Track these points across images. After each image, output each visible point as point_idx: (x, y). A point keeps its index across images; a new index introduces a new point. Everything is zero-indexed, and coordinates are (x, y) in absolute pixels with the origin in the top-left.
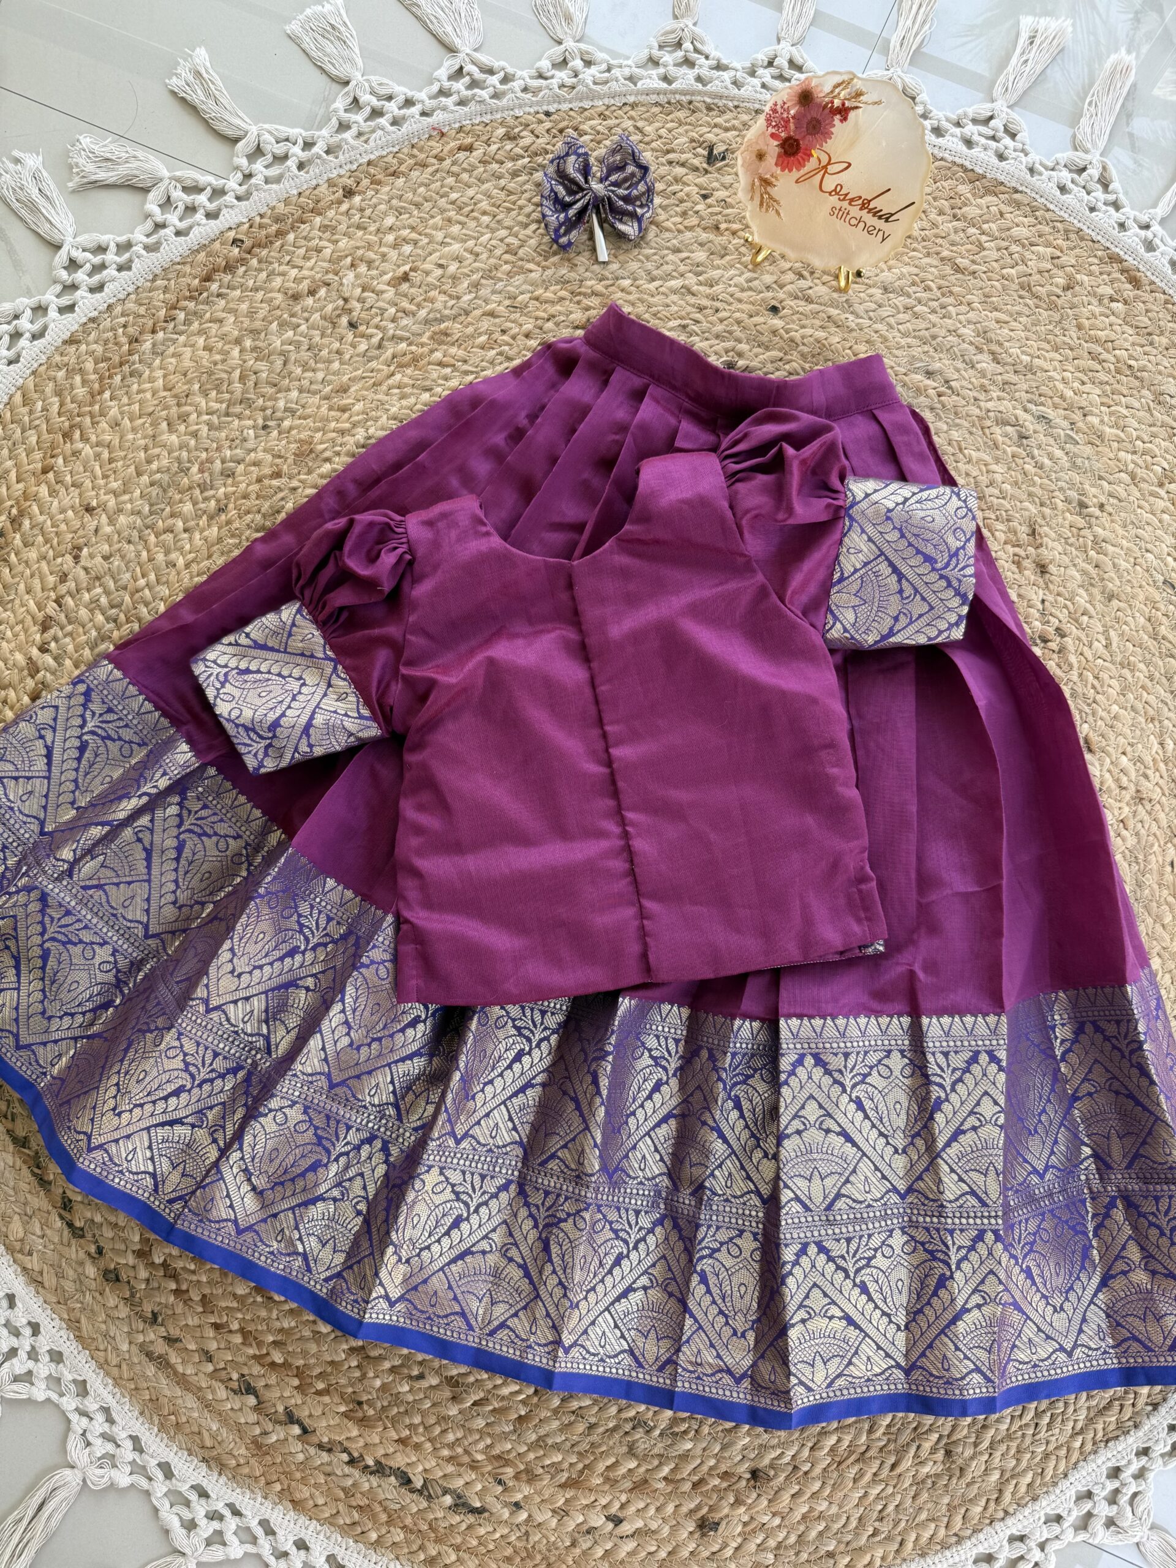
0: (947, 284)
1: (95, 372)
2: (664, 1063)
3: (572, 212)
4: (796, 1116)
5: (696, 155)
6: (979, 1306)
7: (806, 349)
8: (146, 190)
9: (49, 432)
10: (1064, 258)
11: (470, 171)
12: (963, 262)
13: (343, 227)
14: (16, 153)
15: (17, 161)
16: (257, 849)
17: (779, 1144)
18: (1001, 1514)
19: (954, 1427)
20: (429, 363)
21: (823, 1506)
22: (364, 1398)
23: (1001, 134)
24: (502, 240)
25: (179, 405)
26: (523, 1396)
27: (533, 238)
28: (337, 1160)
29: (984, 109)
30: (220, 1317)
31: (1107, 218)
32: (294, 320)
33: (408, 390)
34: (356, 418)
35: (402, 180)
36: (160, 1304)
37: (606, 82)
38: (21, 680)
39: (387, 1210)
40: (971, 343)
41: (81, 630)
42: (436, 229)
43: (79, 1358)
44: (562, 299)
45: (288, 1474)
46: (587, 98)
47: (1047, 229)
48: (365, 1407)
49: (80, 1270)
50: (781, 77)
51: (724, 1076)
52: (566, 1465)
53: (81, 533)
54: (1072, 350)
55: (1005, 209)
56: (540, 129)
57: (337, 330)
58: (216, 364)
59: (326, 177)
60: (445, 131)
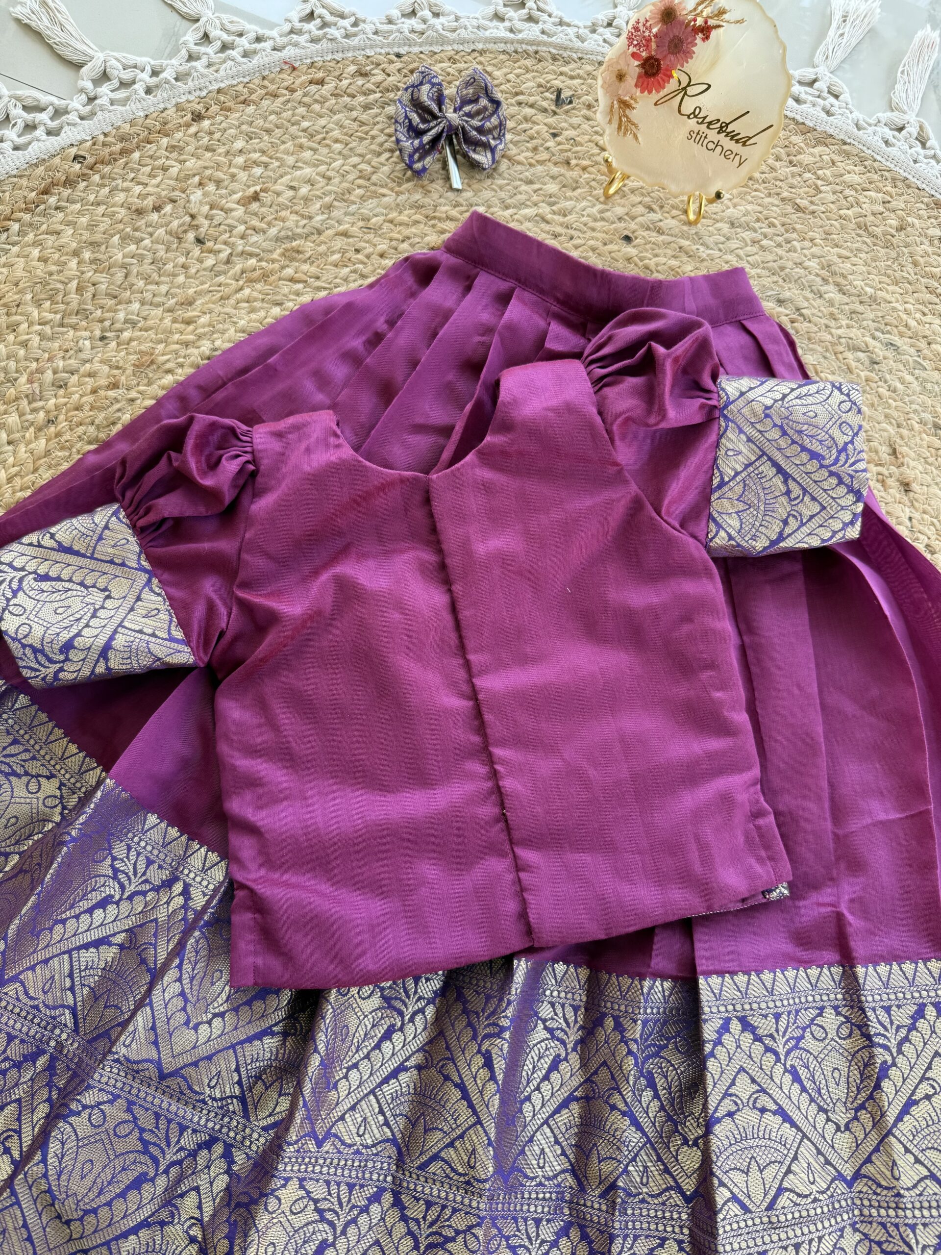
0: (789, 221)
2: (562, 1035)
3: (426, 138)
4: (726, 1095)
5: (545, 99)
10: (894, 203)
11: (322, 102)
12: (803, 203)
13: (190, 149)
20: (280, 279)
23: (825, 94)
24: (354, 166)
27: (386, 165)
29: (808, 73)
32: (137, 234)
33: (257, 304)
34: (201, 330)
35: (252, 108)
37: (454, 31)
40: (817, 275)
42: (287, 153)
44: (417, 222)
46: (437, 43)
47: (876, 177)
51: (634, 1048)
54: (910, 283)
55: (836, 158)
56: (391, 68)
57: (183, 245)
58: (51, 274)
59: (174, 102)
60: (296, 65)
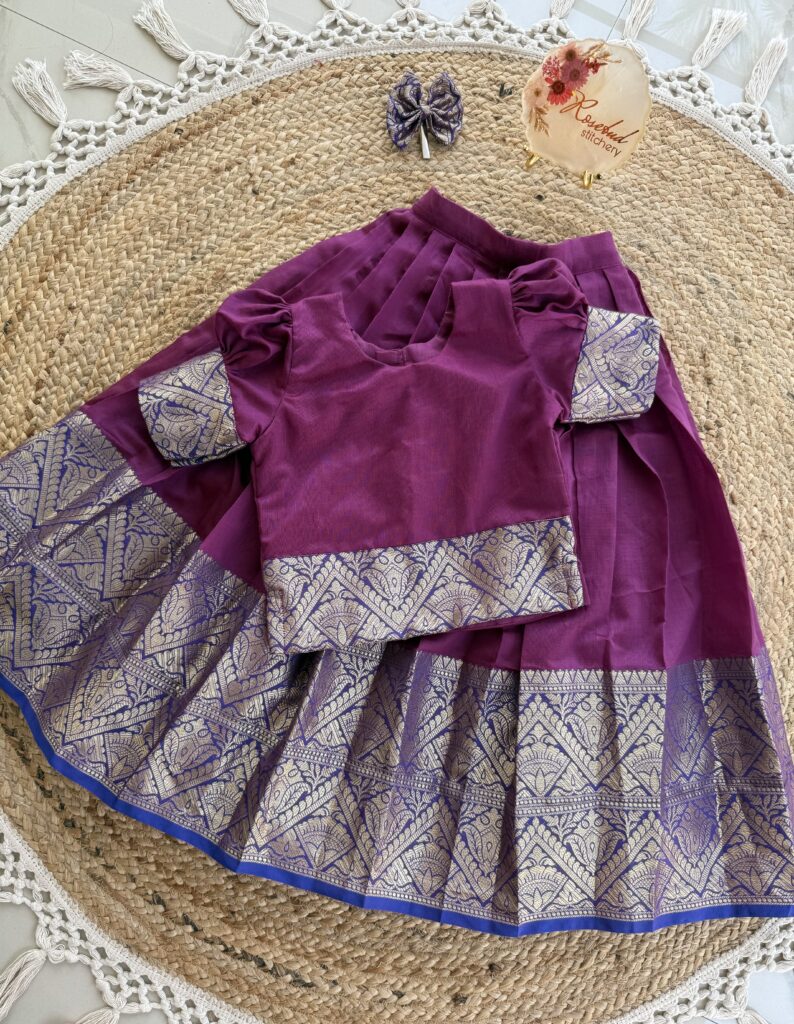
0: (655, 187)
1: (78, 214)
2: (444, 696)
3: (407, 124)
4: (528, 734)
5: (492, 90)
6: (643, 861)
7: (559, 226)
8: (117, 92)
9: (45, 254)
11: (339, 91)
12: (666, 173)
13: (251, 125)
14: (28, 61)
15: (28, 66)
16: (179, 544)
17: (516, 752)
18: (650, 998)
19: (623, 941)
20: (306, 221)
21: (535, 989)
22: (236, 909)
23: (696, 88)
24: (358, 140)
25: (135, 240)
26: (341, 912)
27: (380, 139)
28: (226, 755)
29: (686, 70)
30: (142, 853)
31: (764, 149)
32: (215, 186)
33: (291, 238)
34: (255, 256)
35: (293, 95)
36: (101, 843)
37: (433, 36)
38: (21, 422)
39: (258, 787)
40: (669, 228)
41: (63, 390)
42: (314, 129)
43: (46, 877)
44: (397, 182)
45: (184, 958)
46: (421, 46)
47: (724, 154)
48: (237, 915)
49: (48, 819)
50: (552, 40)
51: (483, 706)
52: (368, 958)
53: (65, 324)
54: (735, 236)
55: (695, 137)
56: (388, 65)
57: (244, 195)
59: (240, 90)
60: (323, 63)
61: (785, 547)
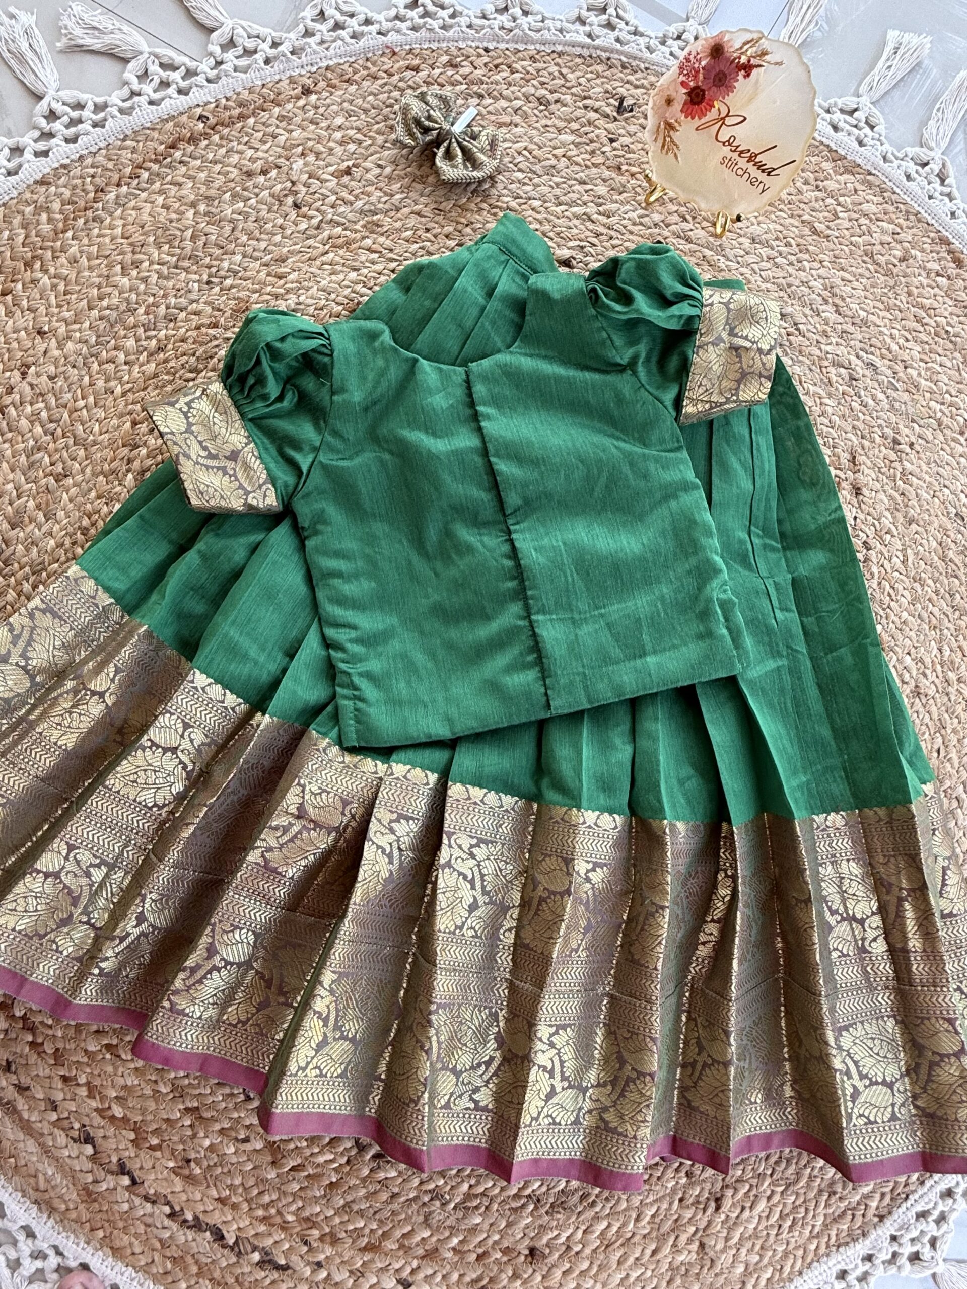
0: (805, 242)
1: (61, 212)
5: (608, 105)
8: (126, 61)
9: (12, 259)
10: (903, 235)
12: (820, 227)
13: (297, 120)
14: (12, 9)
15: (12, 16)
20: (360, 248)
22: (193, 1155)
23: (862, 124)
25: (134, 253)
26: (335, 1165)
29: (850, 102)
30: (70, 1070)
31: (942, 206)
32: (246, 193)
33: (339, 268)
34: (289, 285)
35: (354, 87)
36: (15, 1053)
37: (539, 31)
40: (819, 295)
41: (18, 437)
42: (379, 133)
44: (481, 209)
45: (112, 1222)
46: (522, 42)
47: (891, 209)
48: (193, 1164)
52: (367, 1231)
53: (31, 352)
54: (900, 311)
55: (859, 187)
56: (479, 62)
57: (283, 208)
58: (171, 221)
59: (287, 74)
60: (397, 50)
61: (943, 708)
